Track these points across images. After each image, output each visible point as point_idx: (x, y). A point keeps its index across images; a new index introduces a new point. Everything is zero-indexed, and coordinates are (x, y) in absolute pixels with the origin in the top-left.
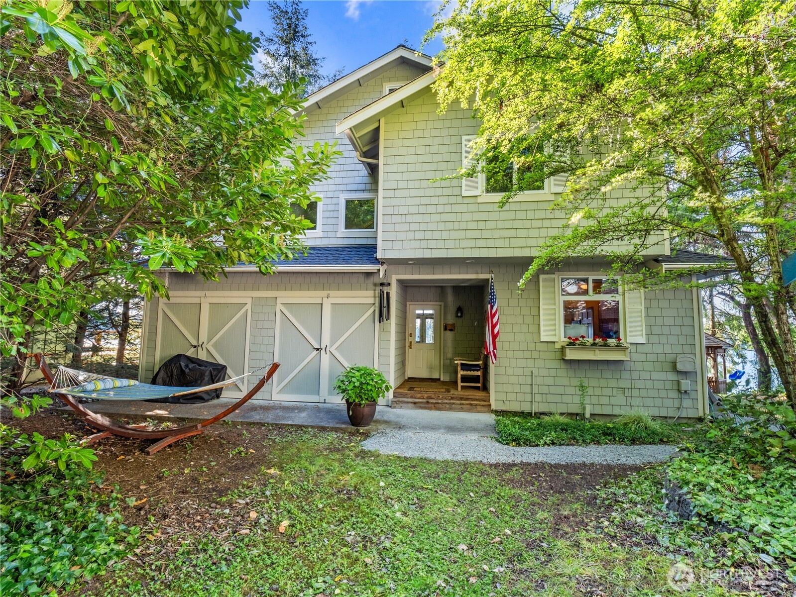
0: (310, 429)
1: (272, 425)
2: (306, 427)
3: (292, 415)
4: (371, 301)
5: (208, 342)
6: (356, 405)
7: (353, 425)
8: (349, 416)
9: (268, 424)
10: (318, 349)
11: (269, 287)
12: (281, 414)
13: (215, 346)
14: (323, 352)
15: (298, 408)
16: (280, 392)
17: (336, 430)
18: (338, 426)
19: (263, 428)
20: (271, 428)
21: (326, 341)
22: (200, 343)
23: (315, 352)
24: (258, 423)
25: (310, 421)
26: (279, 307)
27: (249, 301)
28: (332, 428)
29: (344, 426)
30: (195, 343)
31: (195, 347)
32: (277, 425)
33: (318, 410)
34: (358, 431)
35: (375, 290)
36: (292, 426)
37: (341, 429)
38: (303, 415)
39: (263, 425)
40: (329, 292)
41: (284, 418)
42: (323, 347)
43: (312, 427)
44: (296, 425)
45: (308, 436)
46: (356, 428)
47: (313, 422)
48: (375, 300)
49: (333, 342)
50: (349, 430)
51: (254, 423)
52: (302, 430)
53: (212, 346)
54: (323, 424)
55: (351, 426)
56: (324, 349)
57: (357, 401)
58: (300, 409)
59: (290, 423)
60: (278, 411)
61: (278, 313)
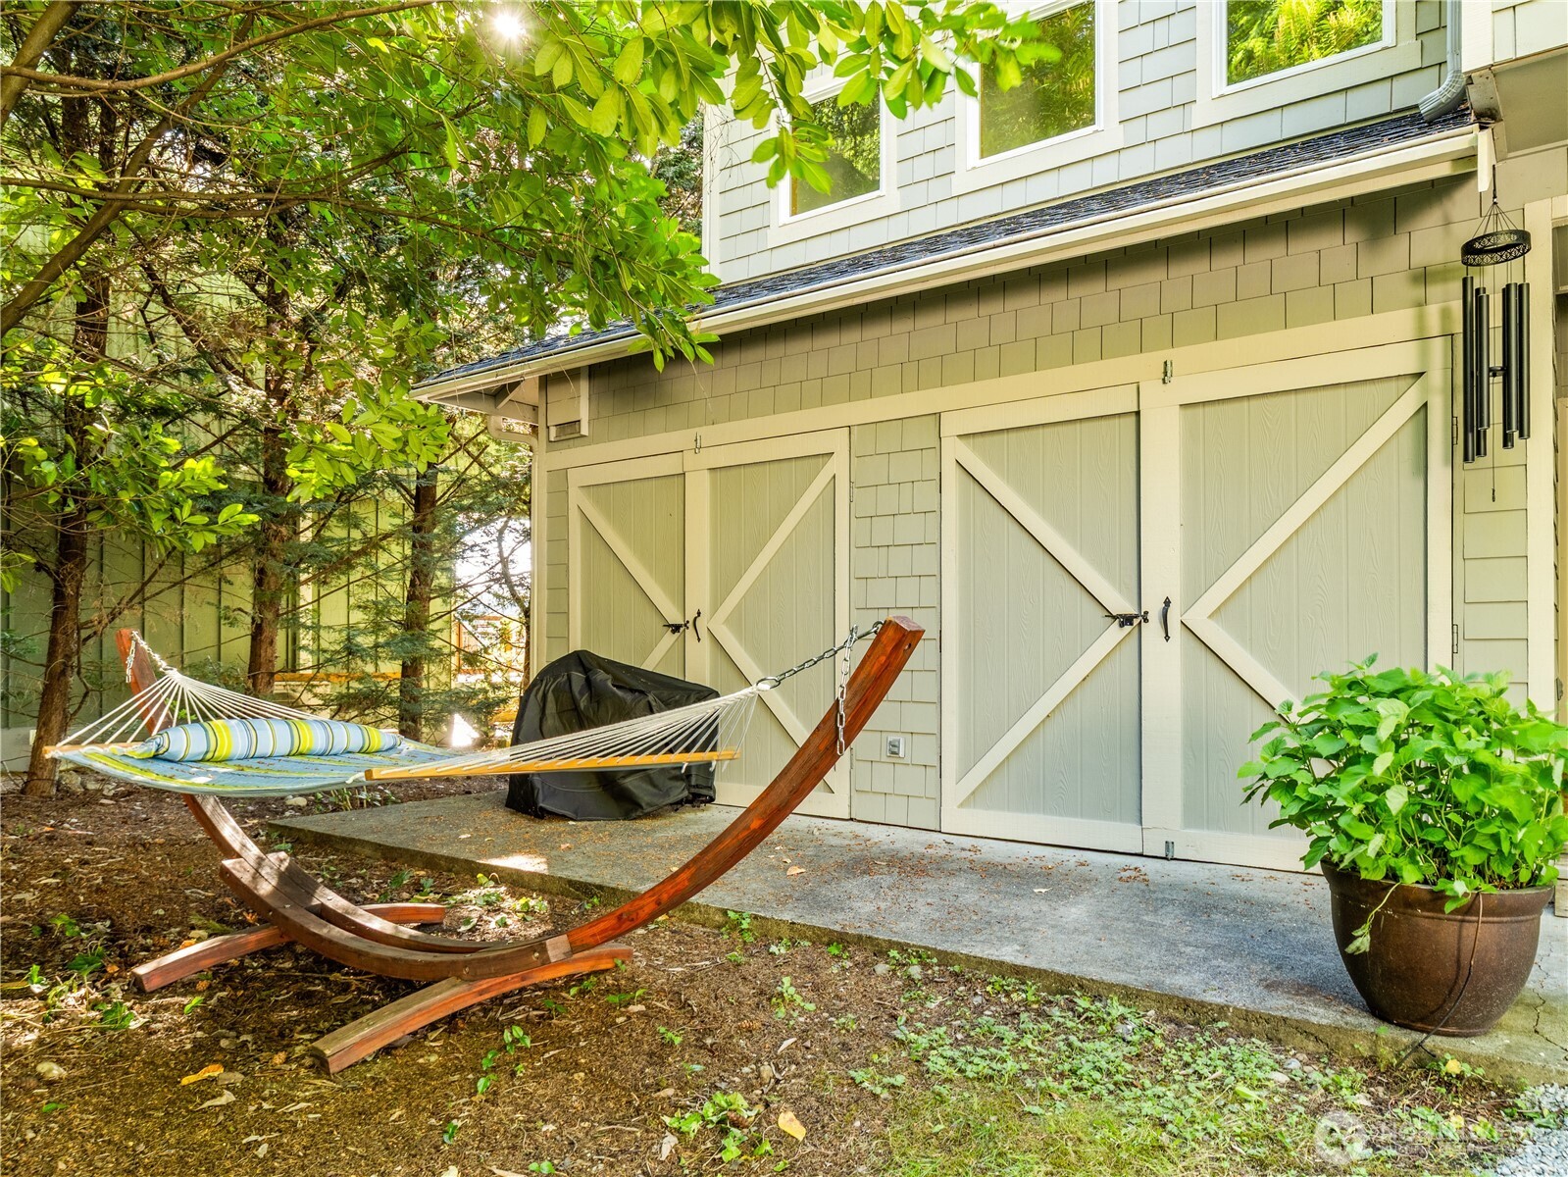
0: (1117, 1009)
1: (922, 955)
2: (1098, 992)
3: (1023, 908)
4: (1404, 360)
5: (715, 609)
6: (1406, 900)
7: (1380, 1012)
8: (1354, 962)
9: (902, 948)
10: (1126, 620)
11: (912, 375)
12: (970, 898)
13: (736, 621)
14: (1152, 630)
15: (1047, 875)
16: (972, 799)
17: (1277, 1033)
18: (1279, 1004)
19: (882, 968)
20: (915, 971)
21: (1163, 578)
22: (690, 617)
23: (1115, 633)
24: (860, 940)
25: (1111, 952)
26: (954, 450)
27: (838, 442)
28: (1247, 1016)
29: (1320, 1015)
30: (675, 618)
31: (676, 628)
32: (945, 958)
33: (1147, 894)
34: (1427, 1064)
35: (1421, 304)
36: (1020, 972)
37: (1304, 1030)
38: (1075, 912)
39: (880, 950)
40: (1167, 354)
41: (986, 924)
42: (1152, 605)
43: (1129, 995)
44: (1040, 974)
45: (1109, 1052)
46: (1407, 1037)
47: (1126, 963)
48: (1424, 355)
49: (1197, 584)
50: (1363, 1048)
51: (842, 939)
52: (1071, 1006)
53: (727, 621)
54: (1188, 983)
55: (1368, 1023)
56: (1155, 617)
57: (1410, 876)
58: (1059, 883)
59: (1009, 954)
60: (958, 883)
61: (951, 476)
